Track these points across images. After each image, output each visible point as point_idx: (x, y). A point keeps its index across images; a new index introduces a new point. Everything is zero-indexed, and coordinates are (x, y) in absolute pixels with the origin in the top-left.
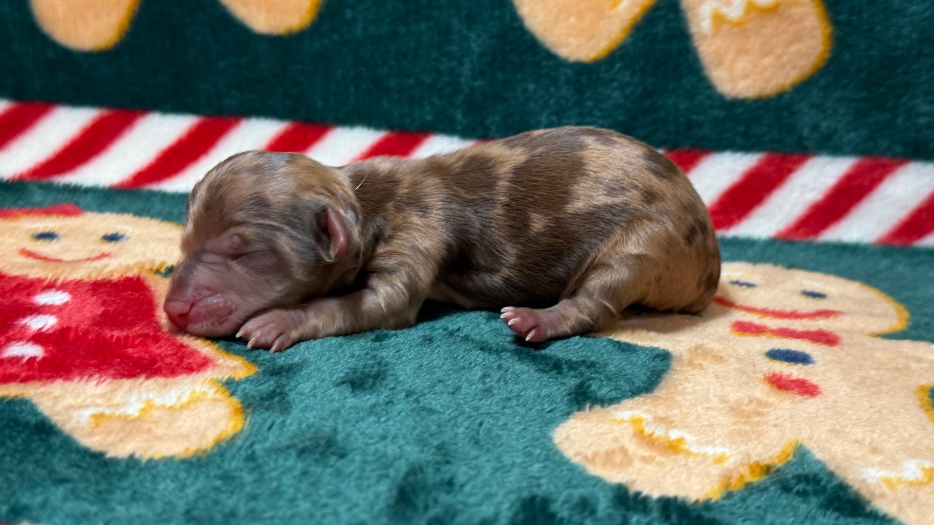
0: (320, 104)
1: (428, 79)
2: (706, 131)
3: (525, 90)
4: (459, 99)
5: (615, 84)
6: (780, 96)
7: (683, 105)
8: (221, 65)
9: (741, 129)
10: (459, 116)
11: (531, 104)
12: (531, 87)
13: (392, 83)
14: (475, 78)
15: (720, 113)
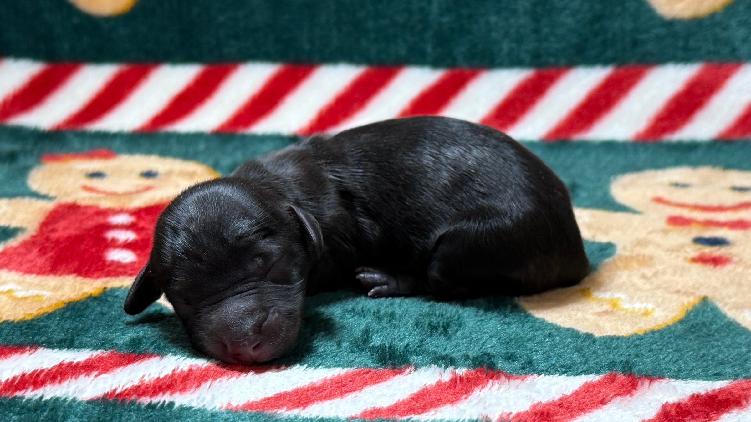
0: (307, 47)
1: (400, 19)
2: (651, 47)
3: (487, 22)
4: (429, 34)
5: (567, 12)
6: (713, 16)
7: (629, 25)
8: (221, 18)
9: (681, 44)
10: (429, 49)
11: (494, 35)
12: (493, 19)
13: (370, 24)
14: (442, 15)
15: (662, 31)
